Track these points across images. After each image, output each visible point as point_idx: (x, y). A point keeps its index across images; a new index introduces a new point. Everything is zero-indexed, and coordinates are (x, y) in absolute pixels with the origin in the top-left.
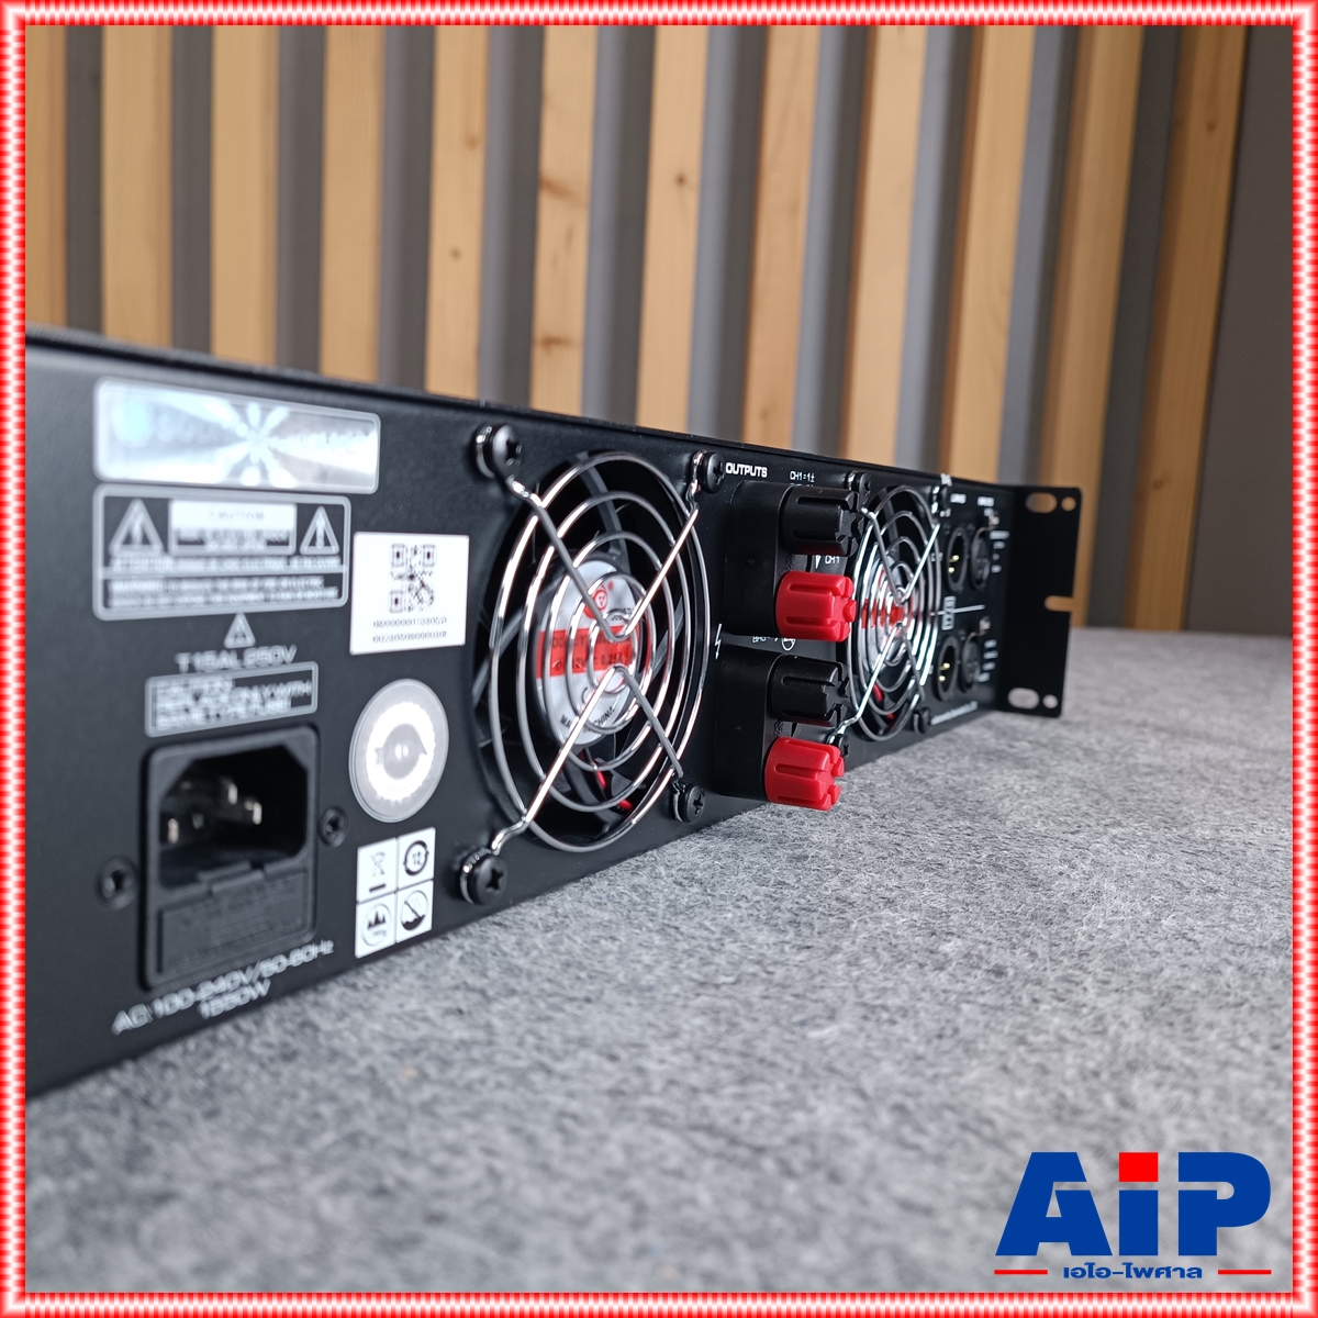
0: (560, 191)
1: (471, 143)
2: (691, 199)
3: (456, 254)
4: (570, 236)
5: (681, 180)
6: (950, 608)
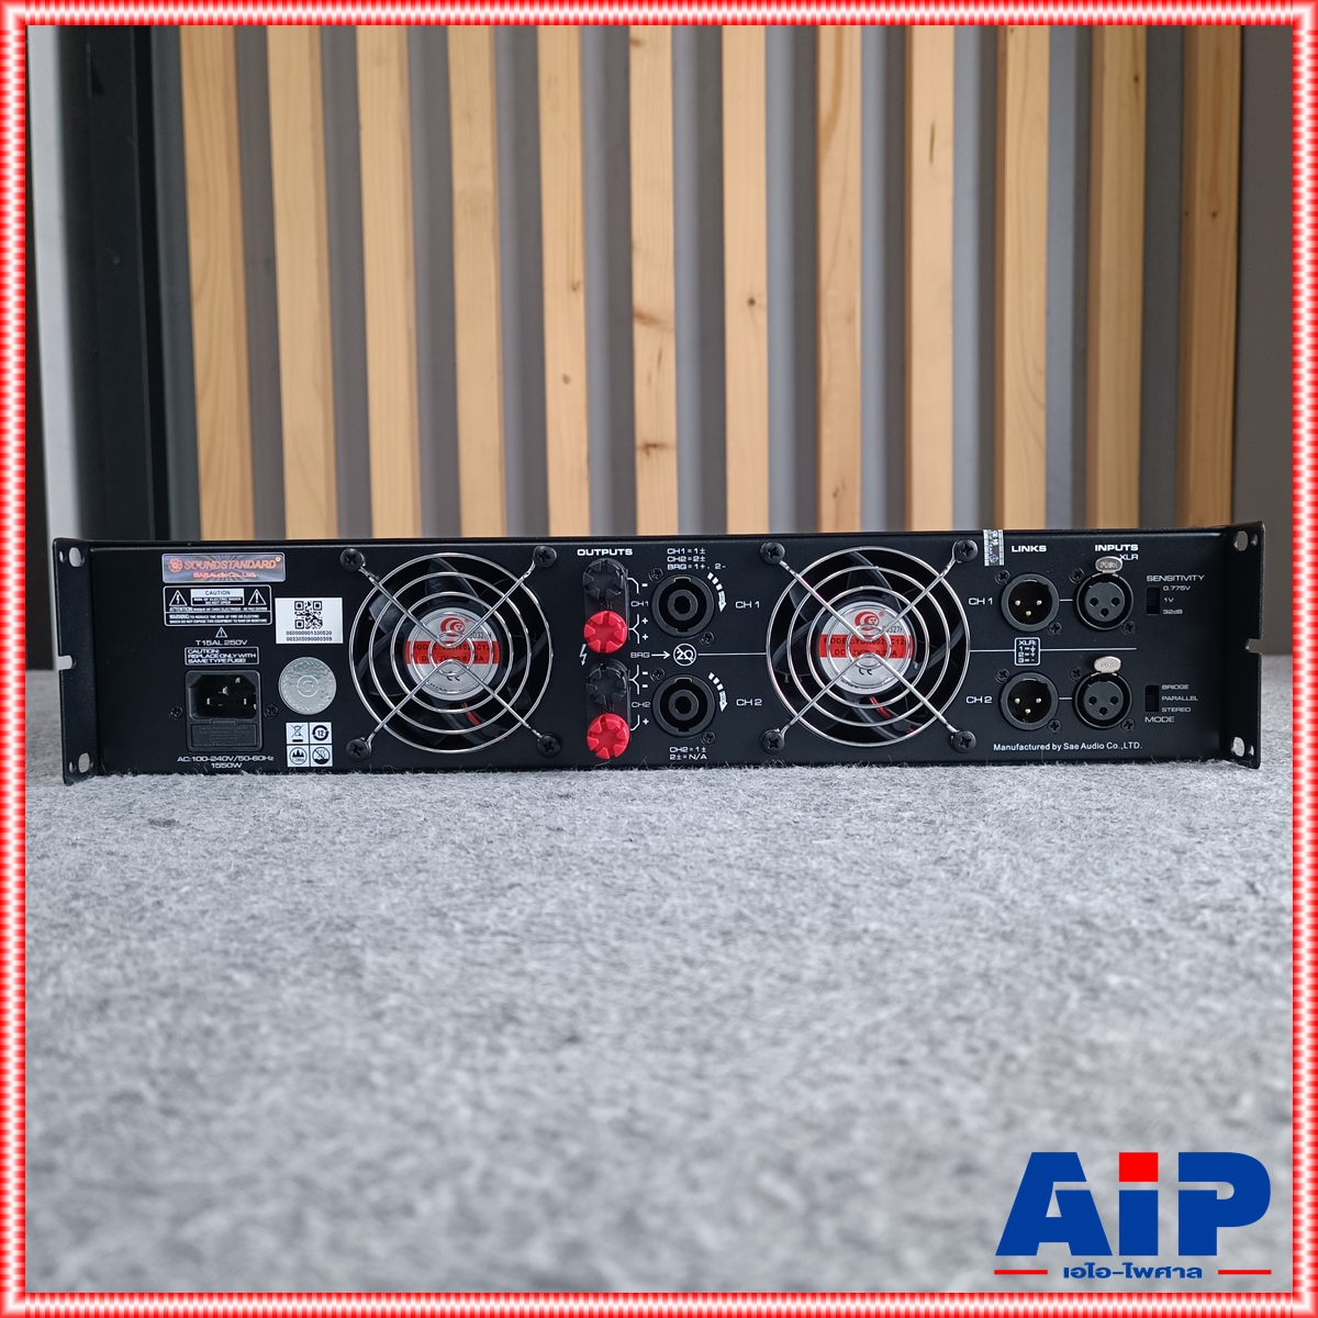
6: (1030, 646)
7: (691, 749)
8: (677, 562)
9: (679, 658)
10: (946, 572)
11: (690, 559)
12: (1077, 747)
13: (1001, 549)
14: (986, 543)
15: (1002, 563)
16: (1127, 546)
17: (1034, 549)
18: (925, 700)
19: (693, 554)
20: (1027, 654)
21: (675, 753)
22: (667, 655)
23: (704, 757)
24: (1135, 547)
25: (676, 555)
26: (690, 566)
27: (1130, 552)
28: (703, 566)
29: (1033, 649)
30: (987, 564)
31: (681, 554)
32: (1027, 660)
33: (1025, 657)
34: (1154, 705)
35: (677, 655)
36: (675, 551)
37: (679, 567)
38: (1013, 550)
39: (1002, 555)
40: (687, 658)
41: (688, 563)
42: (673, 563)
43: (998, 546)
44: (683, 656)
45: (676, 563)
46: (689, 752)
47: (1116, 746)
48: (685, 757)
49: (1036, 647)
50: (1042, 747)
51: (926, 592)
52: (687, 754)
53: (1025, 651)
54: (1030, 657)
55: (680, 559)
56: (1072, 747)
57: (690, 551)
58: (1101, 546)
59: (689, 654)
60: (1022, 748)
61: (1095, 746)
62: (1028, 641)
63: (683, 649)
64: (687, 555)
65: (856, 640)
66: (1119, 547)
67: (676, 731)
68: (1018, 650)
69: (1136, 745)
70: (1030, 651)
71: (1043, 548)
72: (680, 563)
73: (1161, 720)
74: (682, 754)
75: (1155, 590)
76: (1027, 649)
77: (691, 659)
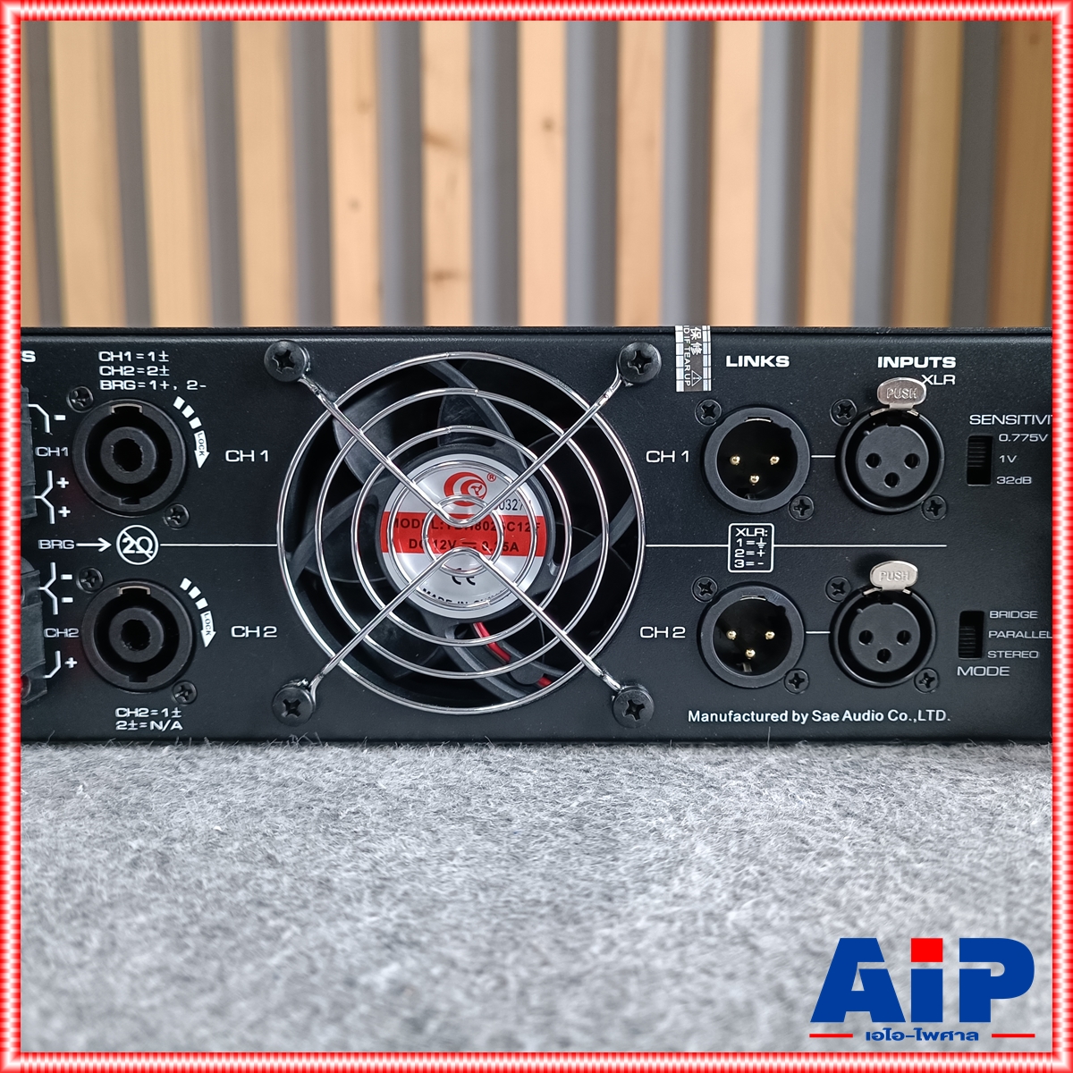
6: (757, 539)
7: (154, 712)
8: (117, 376)
9: (127, 550)
10: (603, 401)
11: (141, 371)
12: (835, 717)
13: (707, 361)
14: (679, 349)
15: (707, 386)
16: (936, 360)
17: (765, 361)
18: (562, 634)
19: (147, 361)
20: (751, 553)
21: (127, 717)
22: (105, 545)
23: (177, 725)
24: (950, 362)
25: (116, 364)
26: (142, 385)
27: (941, 371)
28: (165, 385)
29: (761, 544)
30: (680, 387)
31: (125, 362)
32: (750, 564)
33: (747, 558)
34: (973, 646)
35: (123, 546)
36: (112, 356)
37: (123, 385)
38: (729, 364)
39: (707, 373)
40: (141, 550)
41: (137, 377)
42: (108, 378)
43: (701, 355)
44: (134, 548)
45: (117, 378)
46: (151, 718)
47: (904, 717)
48: (143, 725)
49: (767, 539)
50: (775, 717)
51: (566, 437)
52: (148, 720)
53: (746, 548)
54: (755, 558)
55: (122, 371)
56: (827, 717)
57: (140, 356)
58: (888, 359)
59: (144, 544)
60: (738, 718)
61: (869, 716)
62: (752, 532)
63: (135, 534)
64: (135, 363)
65: (437, 523)
66: (921, 362)
67: (125, 680)
68: (735, 546)
69: (941, 715)
70: (756, 548)
71: (783, 361)
72: (124, 378)
73: (986, 672)
74: (138, 720)
75: (984, 443)
76: (750, 543)
77: (147, 553)
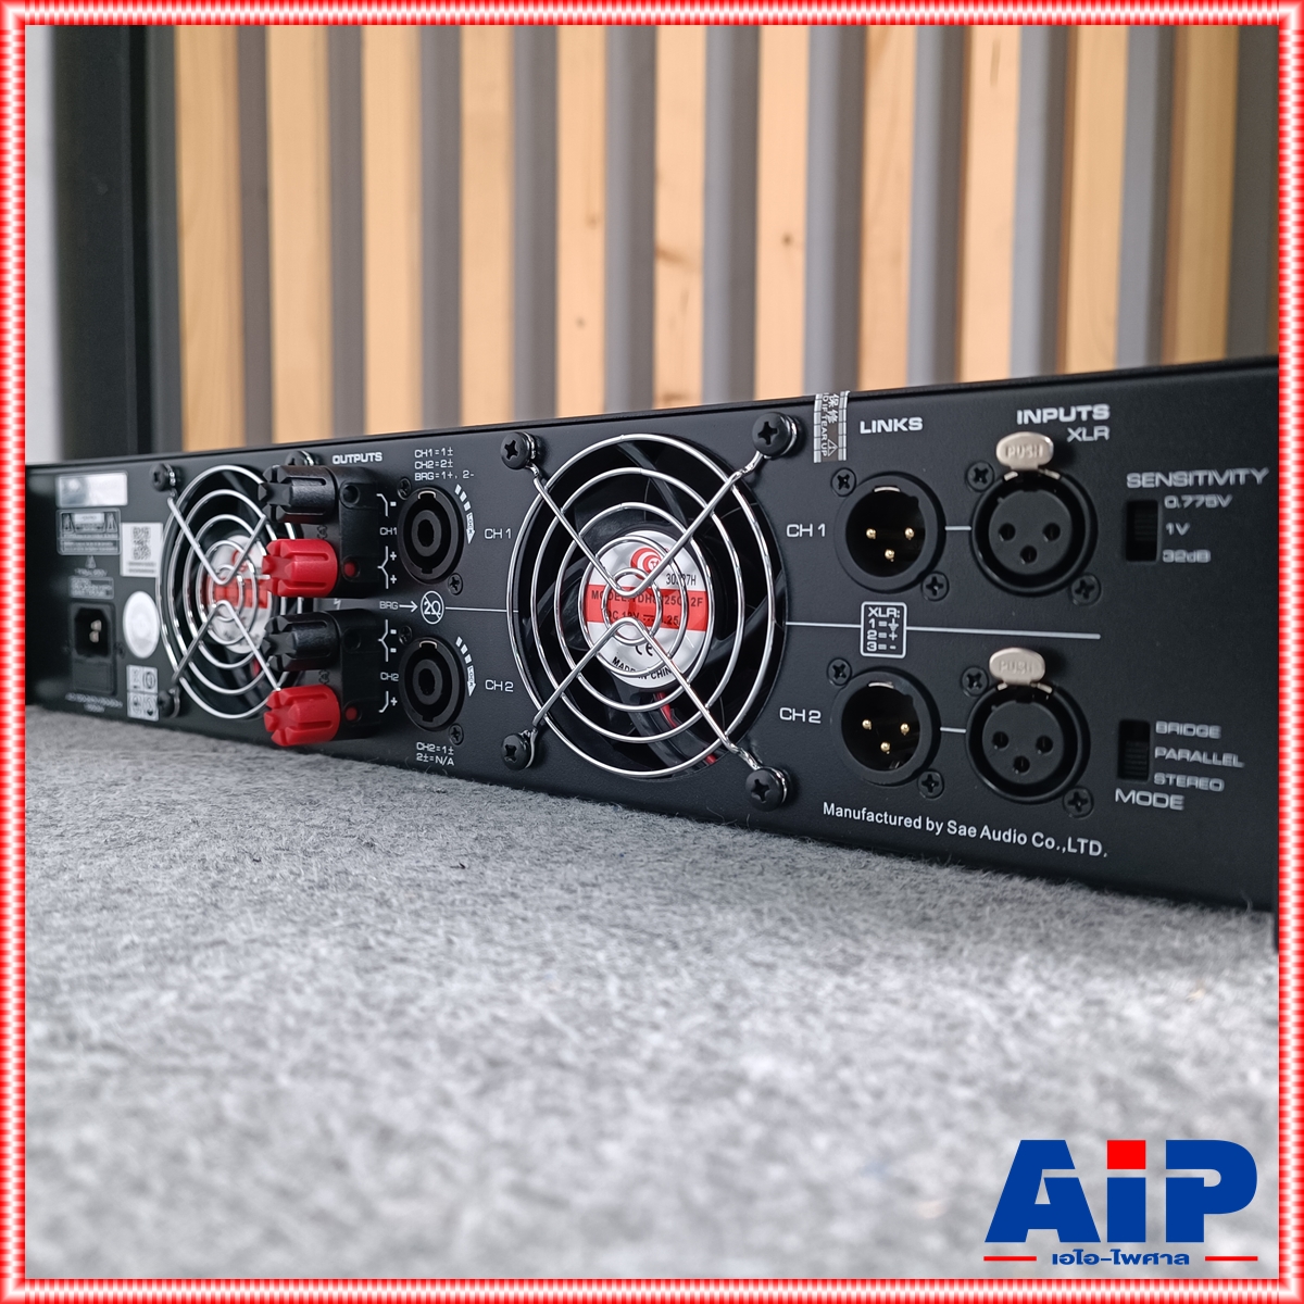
0: (674, 258)
1: (592, 222)
2: (798, 256)
3: (581, 323)
4: (685, 298)
5: (787, 240)
6: (889, 620)
7: (438, 748)
8: (424, 470)
9: (427, 612)
10: (740, 474)
11: (437, 464)
12: (972, 831)
13: (843, 428)
14: (816, 417)
15: (843, 456)
16: (1084, 410)
17: (899, 425)
19: (440, 456)
20: (883, 635)
21: (423, 750)
22: (415, 607)
23: (451, 762)
24: (1102, 412)
27: (1091, 424)
28: (450, 475)
29: (893, 626)
30: (817, 458)
32: (883, 647)
33: (879, 641)
34: (1134, 768)
35: (425, 607)
36: (422, 453)
38: (863, 431)
39: (843, 441)
40: (434, 613)
42: (420, 471)
43: (837, 423)
44: (430, 610)
46: (436, 753)
47: (1050, 843)
48: (432, 758)
49: (899, 621)
50: (908, 822)
51: (708, 509)
53: (879, 629)
54: (887, 641)
55: (427, 465)
56: (963, 831)
58: (1028, 413)
59: (436, 607)
60: (871, 817)
61: (1009, 836)
62: (884, 609)
63: (431, 598)
64: (434, 458)
66: (1067, 413)
67: (420, 719)
68: (868, 627)
69: (1095, 848)
70: (887, 630)
71: (916, 424)
72: (428, 471)
73: (1153, 799)
74: (430, 754)
76: (883, 624)
77: (438, 614)
